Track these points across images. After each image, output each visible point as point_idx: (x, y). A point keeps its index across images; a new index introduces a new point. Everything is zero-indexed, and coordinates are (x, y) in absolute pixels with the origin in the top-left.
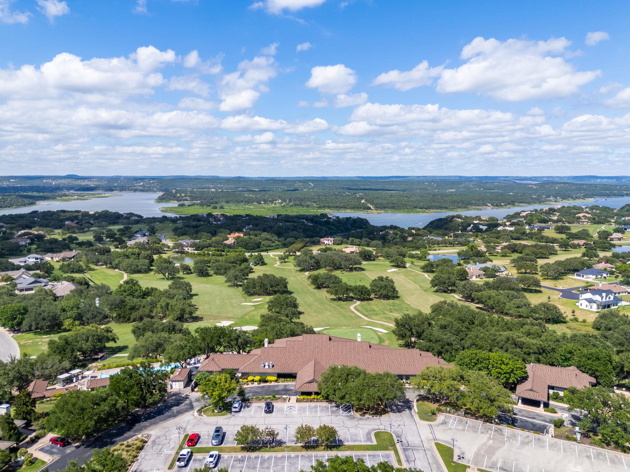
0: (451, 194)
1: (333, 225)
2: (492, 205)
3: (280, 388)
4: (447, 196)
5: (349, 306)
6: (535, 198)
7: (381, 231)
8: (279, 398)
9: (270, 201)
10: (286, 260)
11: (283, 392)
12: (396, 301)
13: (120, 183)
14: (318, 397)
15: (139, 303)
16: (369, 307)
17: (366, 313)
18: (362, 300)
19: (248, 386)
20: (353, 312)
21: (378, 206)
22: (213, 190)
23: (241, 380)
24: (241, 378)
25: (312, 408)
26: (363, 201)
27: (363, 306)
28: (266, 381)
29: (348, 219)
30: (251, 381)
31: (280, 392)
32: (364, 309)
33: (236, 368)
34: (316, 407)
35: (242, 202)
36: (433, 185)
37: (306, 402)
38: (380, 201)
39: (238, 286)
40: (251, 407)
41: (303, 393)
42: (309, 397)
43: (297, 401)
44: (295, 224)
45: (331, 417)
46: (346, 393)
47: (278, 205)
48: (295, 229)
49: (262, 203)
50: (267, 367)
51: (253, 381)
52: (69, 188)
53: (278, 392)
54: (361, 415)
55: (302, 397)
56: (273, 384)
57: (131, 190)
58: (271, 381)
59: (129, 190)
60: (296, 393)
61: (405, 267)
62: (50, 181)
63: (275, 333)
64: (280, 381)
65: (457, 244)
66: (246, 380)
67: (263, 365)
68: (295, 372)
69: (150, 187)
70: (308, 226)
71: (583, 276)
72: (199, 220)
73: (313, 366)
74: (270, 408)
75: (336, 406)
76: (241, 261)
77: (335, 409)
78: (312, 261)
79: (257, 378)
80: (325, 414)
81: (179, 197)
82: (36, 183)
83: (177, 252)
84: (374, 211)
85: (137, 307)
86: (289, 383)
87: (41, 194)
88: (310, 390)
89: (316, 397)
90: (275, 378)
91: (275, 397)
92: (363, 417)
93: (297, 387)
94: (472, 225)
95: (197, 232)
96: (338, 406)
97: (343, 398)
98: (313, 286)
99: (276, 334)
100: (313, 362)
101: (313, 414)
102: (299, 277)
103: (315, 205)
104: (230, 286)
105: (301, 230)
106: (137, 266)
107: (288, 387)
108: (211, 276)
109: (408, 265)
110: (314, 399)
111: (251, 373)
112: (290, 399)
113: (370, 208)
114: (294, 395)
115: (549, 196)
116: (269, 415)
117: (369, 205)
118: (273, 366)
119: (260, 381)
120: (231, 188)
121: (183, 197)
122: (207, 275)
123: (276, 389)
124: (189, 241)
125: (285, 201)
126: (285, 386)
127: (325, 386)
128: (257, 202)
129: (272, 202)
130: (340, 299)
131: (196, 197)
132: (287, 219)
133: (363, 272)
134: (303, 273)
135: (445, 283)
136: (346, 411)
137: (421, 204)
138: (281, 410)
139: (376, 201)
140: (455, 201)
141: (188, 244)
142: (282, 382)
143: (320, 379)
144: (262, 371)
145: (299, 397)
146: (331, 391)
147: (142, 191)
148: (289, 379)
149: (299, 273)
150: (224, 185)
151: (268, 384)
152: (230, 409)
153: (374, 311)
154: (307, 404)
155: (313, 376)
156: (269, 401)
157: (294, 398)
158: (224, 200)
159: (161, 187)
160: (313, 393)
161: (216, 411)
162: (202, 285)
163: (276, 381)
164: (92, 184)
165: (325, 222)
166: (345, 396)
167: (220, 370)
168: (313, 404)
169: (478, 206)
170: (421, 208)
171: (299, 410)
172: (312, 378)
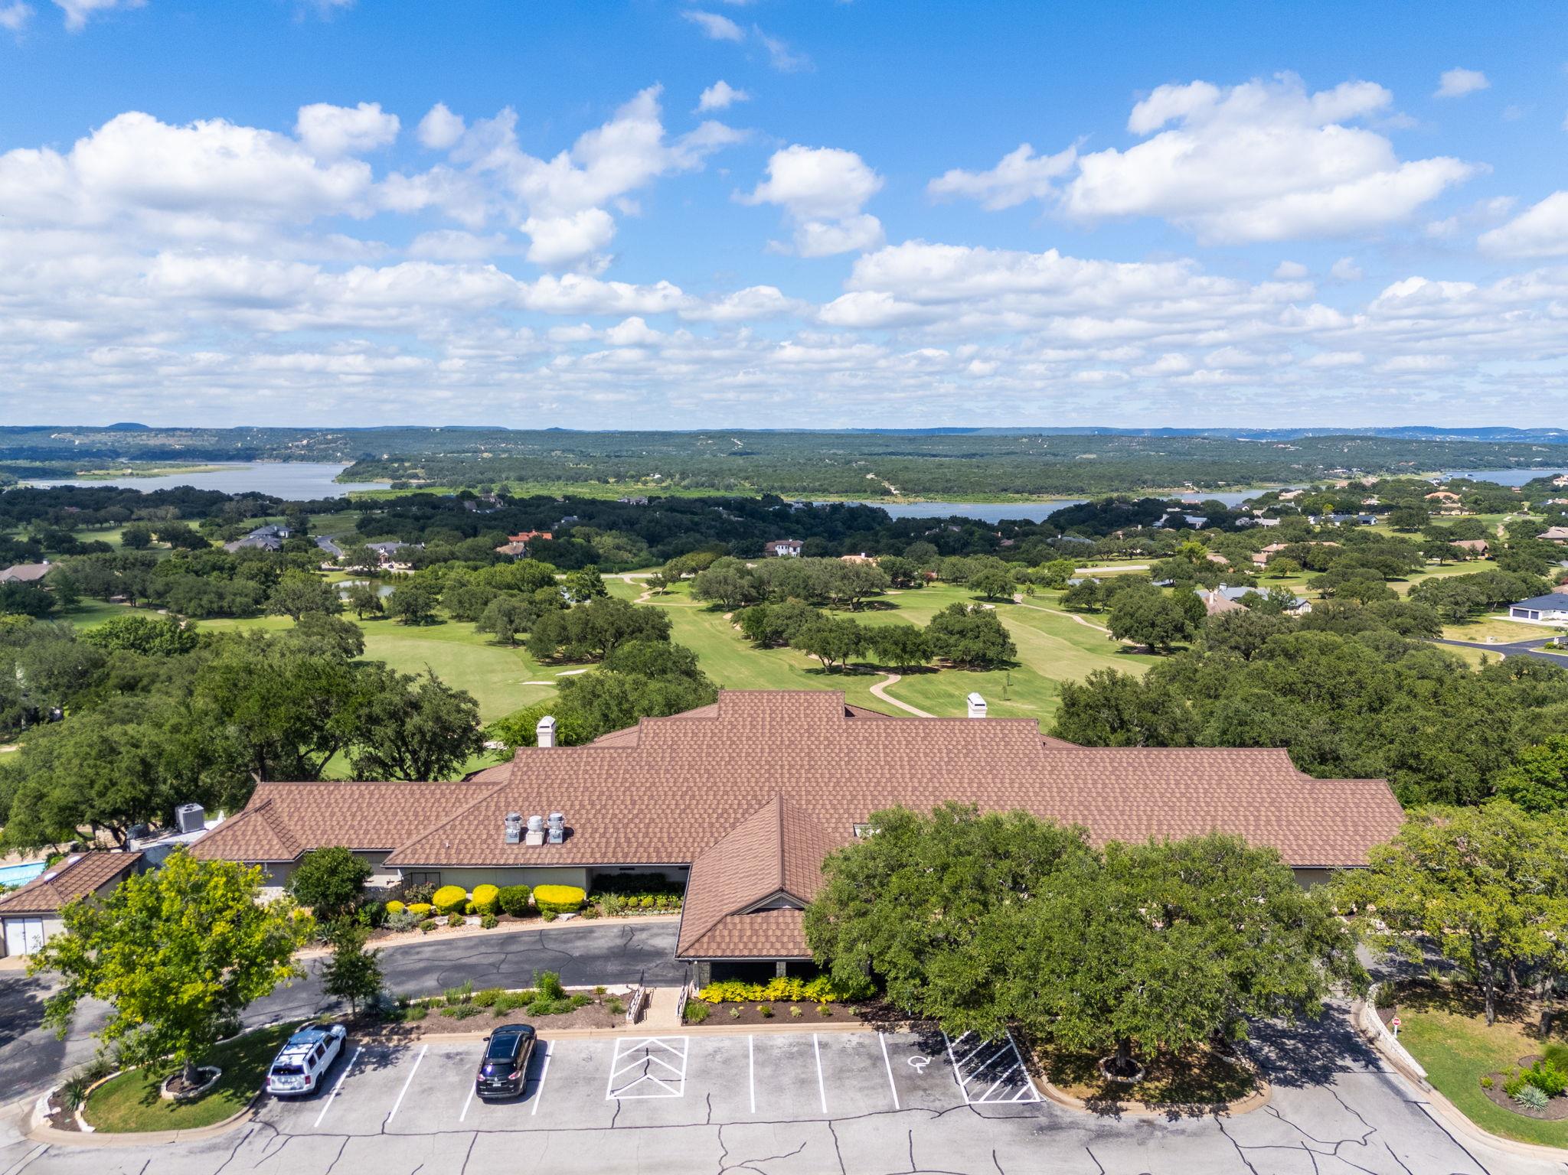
0: (1091, 462)
1: (798, 522)
2: (1197, 484)
3: (600, 944)
4: (1080, 464)
5: (868, 687)
6: (1299, 471)
7: (929, 529)
8: (584, 1001)
9: (632, 477)
10: (670, 587)
11: (612, 967)
12: (1014, 673)
13: (251, 442)
14: (811, 991)
15: (151, 669)
16: (932, 689)
17: (927, 703)
18: (904, 671)
19: (432, 936)
20: (882, 701)
21: (910, 486)
22: (485, 455)
23: (394, 906)
24: (399, 894)
25: (776, 1063)
26: (870, 476)
27: (911, 685)
28: (530, 912)
29: (836, 508)
30: (447, 911)
31: (598, 965)
32: (917, 691)
33: (377, 845)
34: (802, 1052)
35: (559, 478)
36: (1041, 445)
37: (739, 1020)
38: (913, 476)
39: (516, 643)
40: (404, 1058)
41: (724, 971)
42: (757, 992)
43: (691, 1015)
44: (696, 519)
45: (903, 1122)
46: (999, 970)
47: (652, 485)
48: (694, 527)
49: (612, 480)
50: (534, 838)
51: (460, 909)
52: (115, 454)
53: (585, 968)
54: (1091, 1103)
55: (715, 993)
56: (564, 922)
57: (276, 457)
58: (555, 911)
59: (270, 457)
60: (681, 970)
61: (1012, 602)
62: (68, 436)
63: (597, 714)
64: (602, 908)
65: (1141, 554)
66: (423, 907)
67: (513, 830)
68: (677, 859)
69: (325, 450)
70: (731, 523)
71: (1535, 615)
72: (435, 507)
73: (775, 826)
74: (511, 1068)
75: (923, 1047)
76: (534, 583)
77: (919, 1063)
78: (745, 582)
79: (484, 895)
80: (864, 1103)
81: (397, 470)
82: (28, 442)
83: (357, 574)
84: (900, 499)
85: (145, 682)
86: (651, 918)
87: (38, 464)
88: (765, 951)
89: (795, 988)
90: (578, 895)
91: (557, 994)
92: (1109, 1121)
93: (689, 936)
94: (1165, 517)
95: (422, 529)
96: (933, 1046)
97: (977, 997)
98: (749, 643)
99: (605, 716)
100: (770, 812)
101: (789, 1105)
102: (707, 625)
103: (747, 485)
104: (491, 644)
105: (712, 532)
106: (221, 597)
107: (640, 937)
108: (443, 622)
109: (1017, 597)
110: (787, 999)
111: (450, 869)
112: (646, 1003)
113: (888, 493)
114: (672, 982)
115: (1332, 467)
116: (502, 1111)
117: (886, 484)
118: (567, 833)
119: (497, 909)
120: (533, 452)
121: (406, 469)
122: (432, 621)
123: (578, 948)
124: (394, 545)
125: (671, 476)
126: (629, 932)
127: (858, 926)
128: (599, 479)
129: (637, 478)
130: (834, 670)
131: (441, 470)
132: (674, 506)
133: (894, 611)
134: (718, 614)
135: (1153, 625)
136: (989, 1076)
137: (1018, 482)
138: (590, 1077)
139: (904, 476)
140: (1101, 477)
141: (390, 552)
142: (613, 912)
143: (815, 889)
144: (511, 857)
145: (698, 994)
146: (899, 954)
147: (303, 458)
148: (647, 900)
149: (707, 616)
150: (516, 444)
151: (539, 924)
152: (261, 1081)
153: (951, 696)
154: (749, 1035)
155: (776, 871)
156: (520, 1017)
157: (668, 1000)
158: (512, 475)
159: (353, 449)
160: (781, 968)
161: (167, 1095)
162: (408, 643)
163: (581, 908)
164: (176, 444)
165: (776, 514)
166: (987, 983)
167: (286, 856)
168: (782, 1035)
169: (1160, 486)
170: (1017, 492)
171: (701, 1074)
172: (770, 883)
